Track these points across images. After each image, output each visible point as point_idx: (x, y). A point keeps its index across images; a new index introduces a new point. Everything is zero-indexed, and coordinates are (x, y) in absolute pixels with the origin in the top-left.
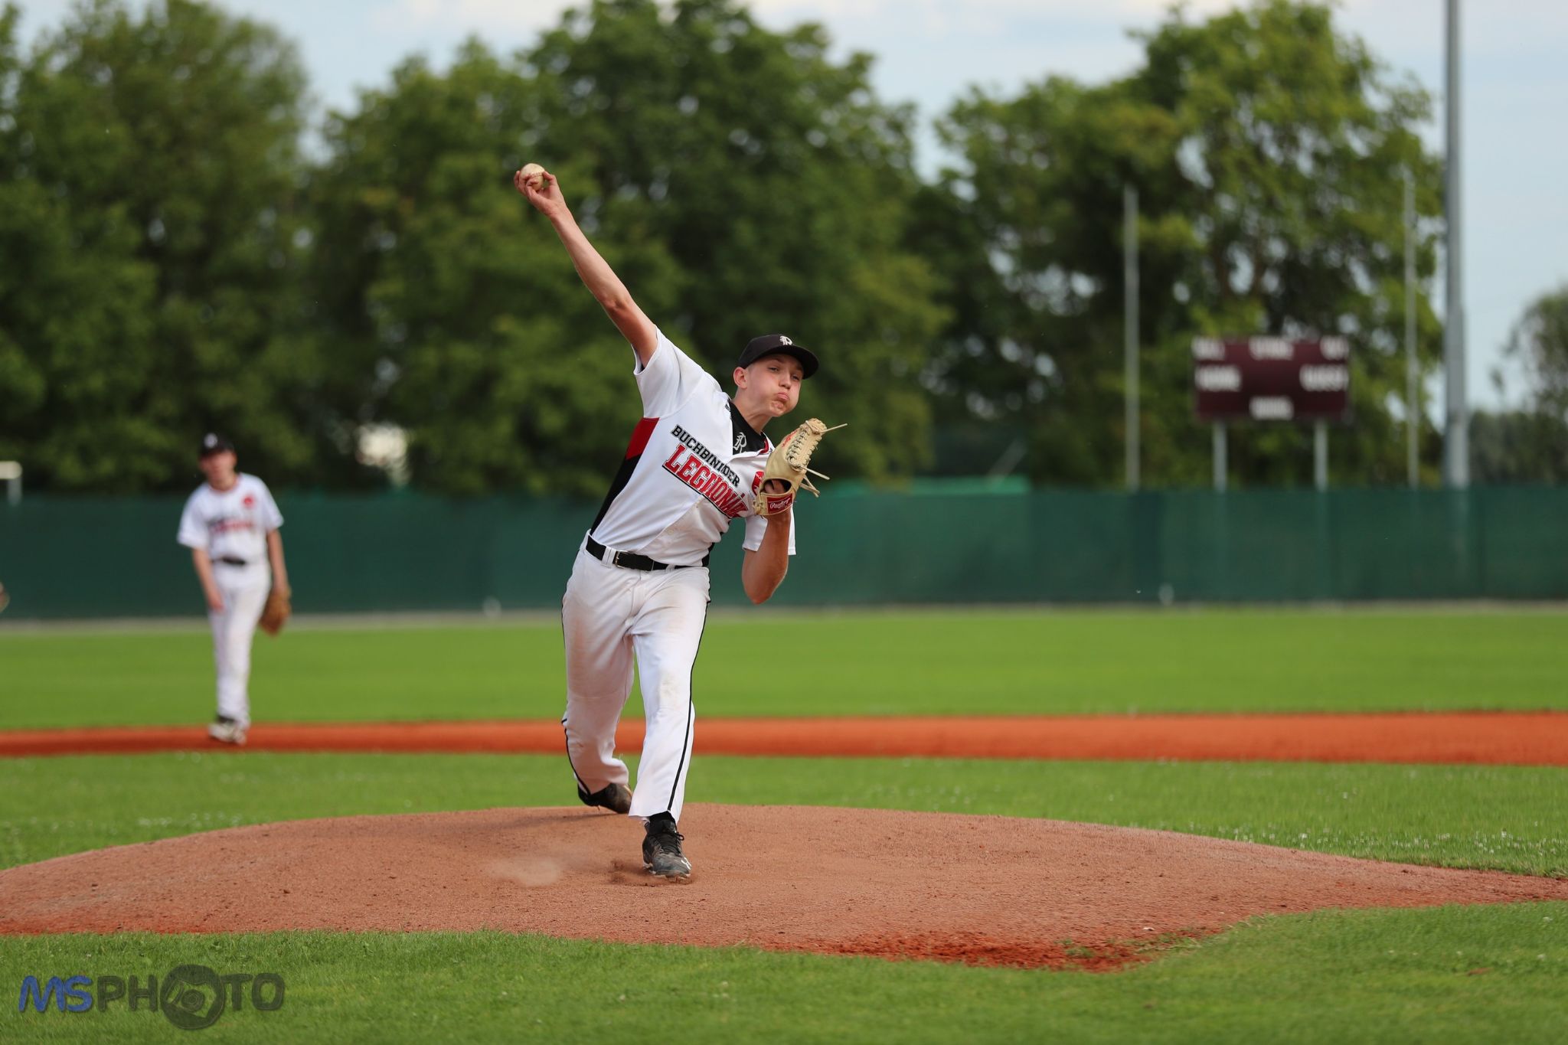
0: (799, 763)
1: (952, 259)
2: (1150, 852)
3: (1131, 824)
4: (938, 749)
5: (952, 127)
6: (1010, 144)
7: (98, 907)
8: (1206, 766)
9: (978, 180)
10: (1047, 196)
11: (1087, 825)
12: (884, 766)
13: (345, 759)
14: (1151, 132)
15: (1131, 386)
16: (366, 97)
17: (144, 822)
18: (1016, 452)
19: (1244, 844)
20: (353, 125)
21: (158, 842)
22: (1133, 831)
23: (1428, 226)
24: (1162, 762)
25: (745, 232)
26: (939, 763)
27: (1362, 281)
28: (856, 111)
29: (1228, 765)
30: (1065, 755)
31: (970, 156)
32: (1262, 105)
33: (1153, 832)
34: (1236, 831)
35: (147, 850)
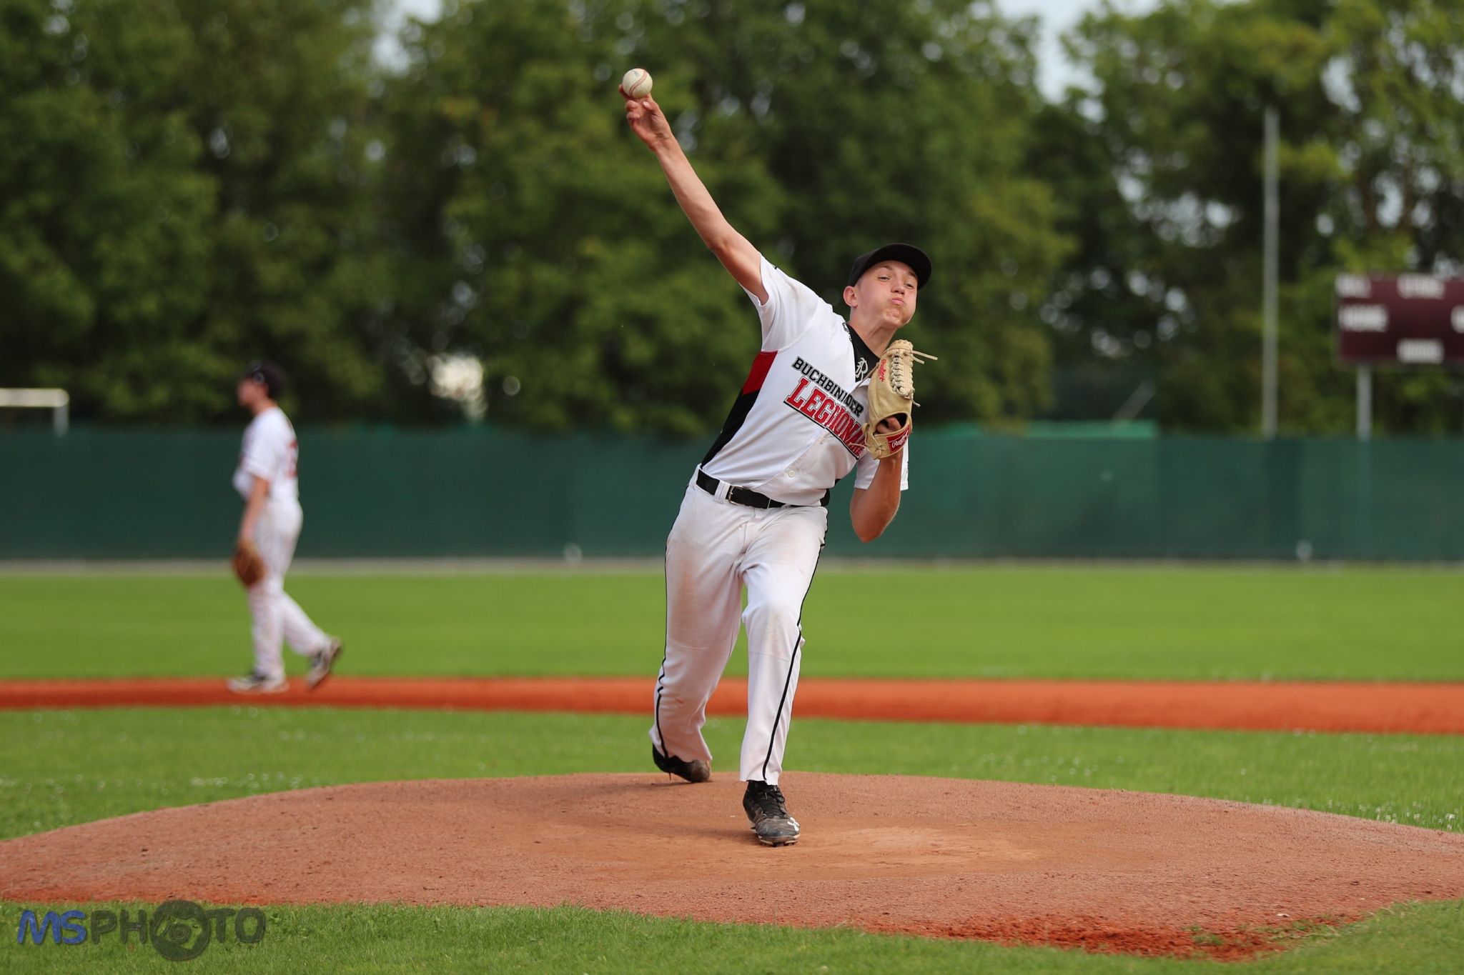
0: (907, 728)
1: (1077, 184)
3: (1265, 801)
4: (1056, 716)
5: (1080, 42)
6: (1142, 61)
7: (148, 874)
8: (1346, 738)
9: (1107, 99)
10: (1182, 118)
11: (1219, 802)
12: (998, 732)
13: (414, 716)
14: (1296, 51)
15: (1269, 325)
17: (197, 781)
18: (1144, 394)
19: (1386, 824)
20: (433, 31)
21: (214, 805)
22: (1267, 808)
24: (1298, 733)
25: (852, 150)
26: (1056, 730)
28: (975, 23)
29: (1370, 737)
30: (1193, 725)
31: (1099, 73)
32: (1414, 24)
33: (1288, 810)
34: (1378, 810)
35: (202, 812)
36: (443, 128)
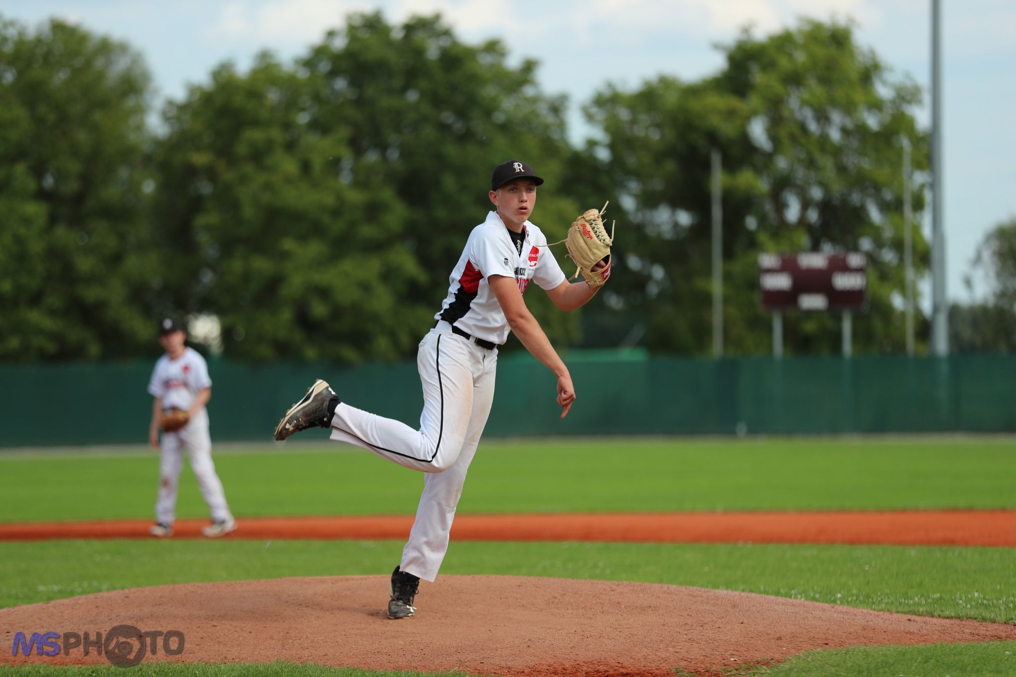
0: (493, 545)
2: (734, 606)
3: (721, 587)
4: (587, 535)
5: (594, 110)
6: (634, 122)
8: (771, 547)
9: (612, 147)
10: (660, 157)
11: (691, 588)
12: (550, 547)
14: (731, 114)
15: (717, 287)
16: (193, 90)
17: (41, 588)
18: (638, 332)
19: (798, 601)
20: (183, 108)
21: (52, 602)
22: (722, 592)
23: (920, 178)
24: (740, 545)
25: (449, 182)
26: (588, 545)
27: (875, 215)
28: (526, 99)
29: (786, 546)
30: (674, 540)
31: (608, 129)
32: (806, 95)
33: (737, 593)
34: (793, 592)
35: (44, 607)
36: (191, 172)
